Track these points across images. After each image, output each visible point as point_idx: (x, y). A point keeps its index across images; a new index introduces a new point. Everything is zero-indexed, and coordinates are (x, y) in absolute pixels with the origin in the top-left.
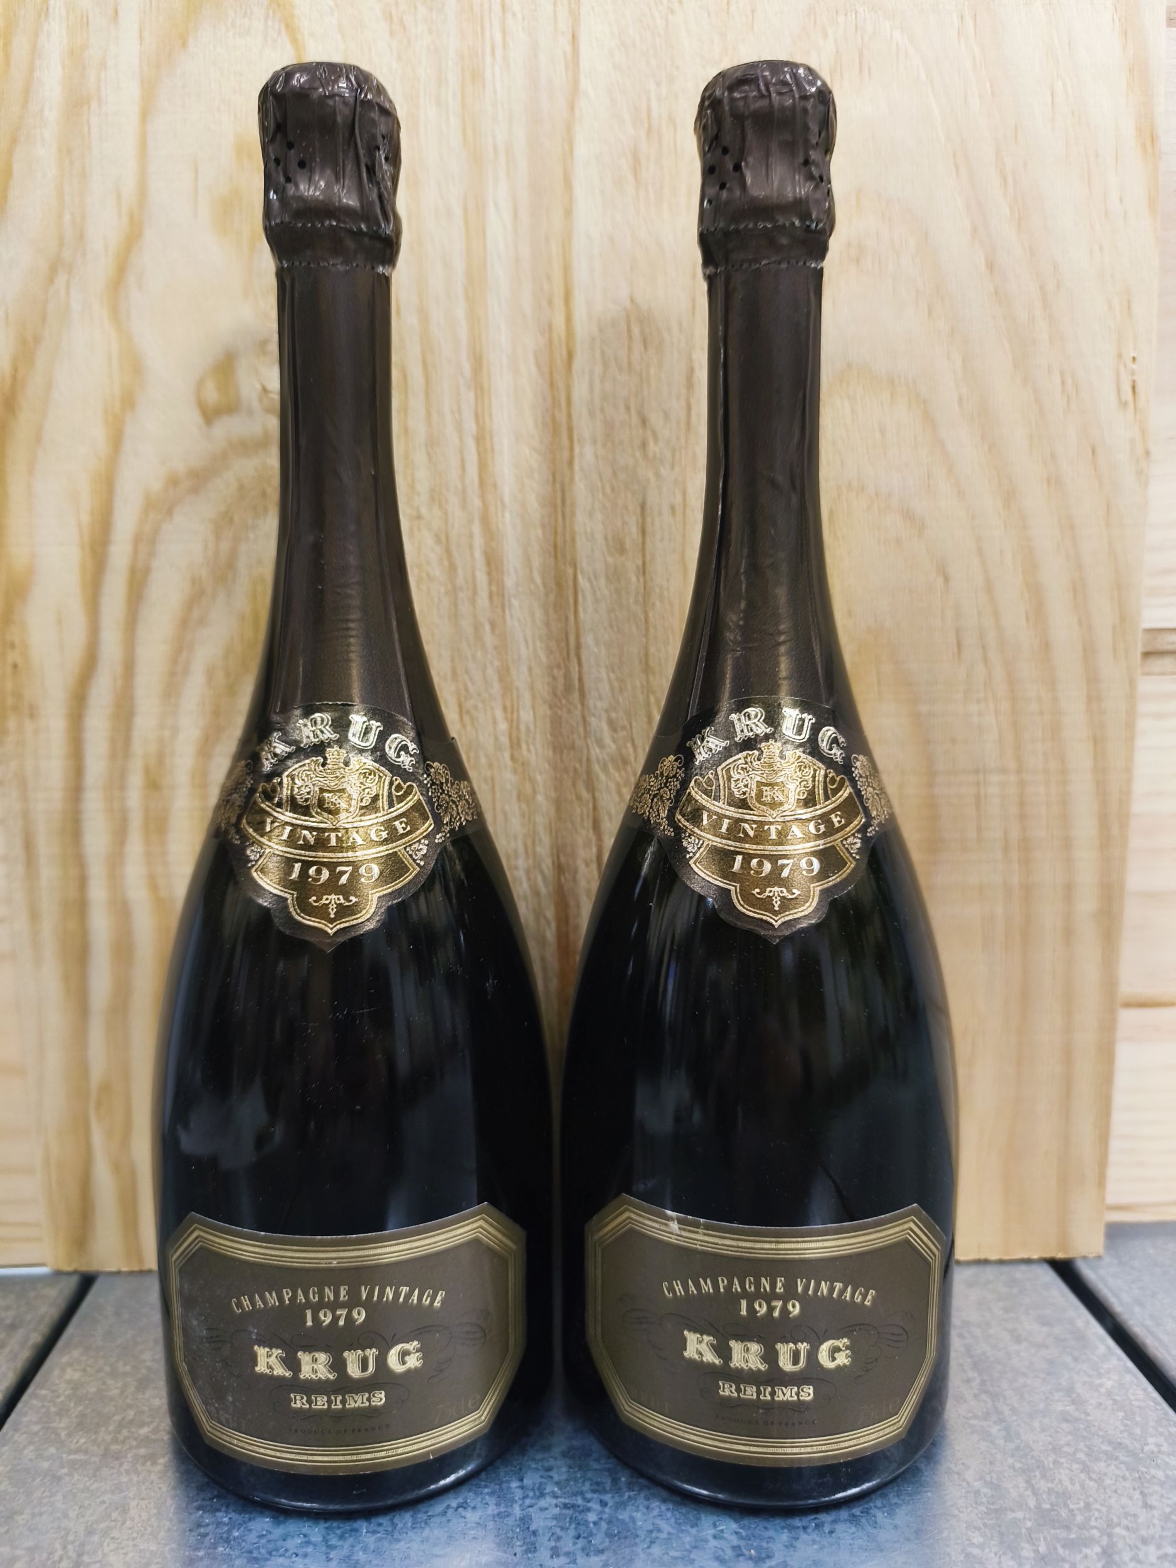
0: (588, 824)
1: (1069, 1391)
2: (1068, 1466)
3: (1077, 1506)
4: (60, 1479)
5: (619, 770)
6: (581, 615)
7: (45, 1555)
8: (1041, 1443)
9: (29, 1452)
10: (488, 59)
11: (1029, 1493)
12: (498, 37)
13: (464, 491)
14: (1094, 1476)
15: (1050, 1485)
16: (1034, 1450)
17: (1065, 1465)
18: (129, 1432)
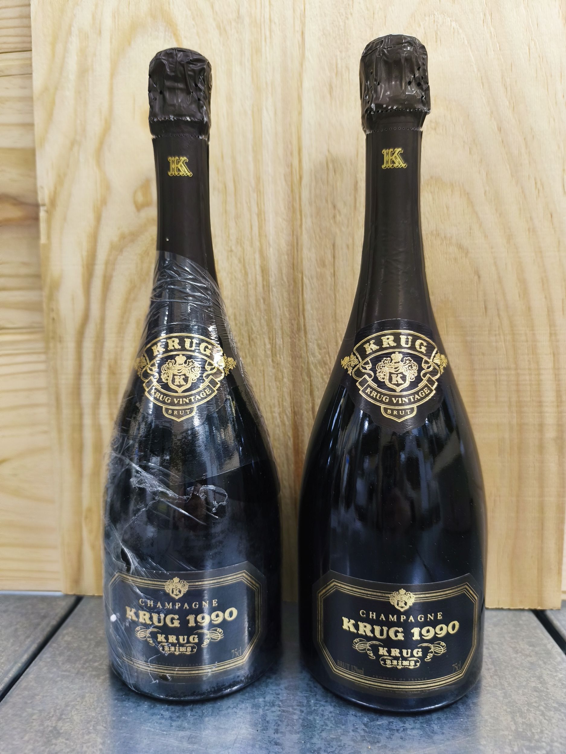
0: (308, 392)
1: (540, 677)
2: (534, 712)
3: (536, 731)
4: (57, 682)
5: (322, 368)
6: (305, 296)
7: (46, 714)
8: (521, 701)
9: (45, 670)
10: (263, 43)
11: (512, 723)
12: (268, 33)
13: (252, 238)
14: (547, 718)
15: (524, 720)
16: (517, 704)
17: (533, 712)
18: (89, 664)
